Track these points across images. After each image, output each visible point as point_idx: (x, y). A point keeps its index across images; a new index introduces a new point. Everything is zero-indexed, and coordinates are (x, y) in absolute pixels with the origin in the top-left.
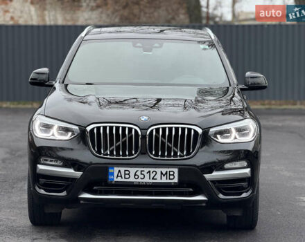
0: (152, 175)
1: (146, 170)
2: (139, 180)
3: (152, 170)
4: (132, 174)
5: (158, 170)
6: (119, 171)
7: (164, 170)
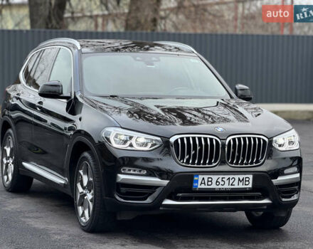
0: (231, 182)
1: (227, 177)
2: (220, 186)
3: (231, 177)
4: (214, 181)
5: (237, 177)
6: (203, 179)
7: (241, 177)
